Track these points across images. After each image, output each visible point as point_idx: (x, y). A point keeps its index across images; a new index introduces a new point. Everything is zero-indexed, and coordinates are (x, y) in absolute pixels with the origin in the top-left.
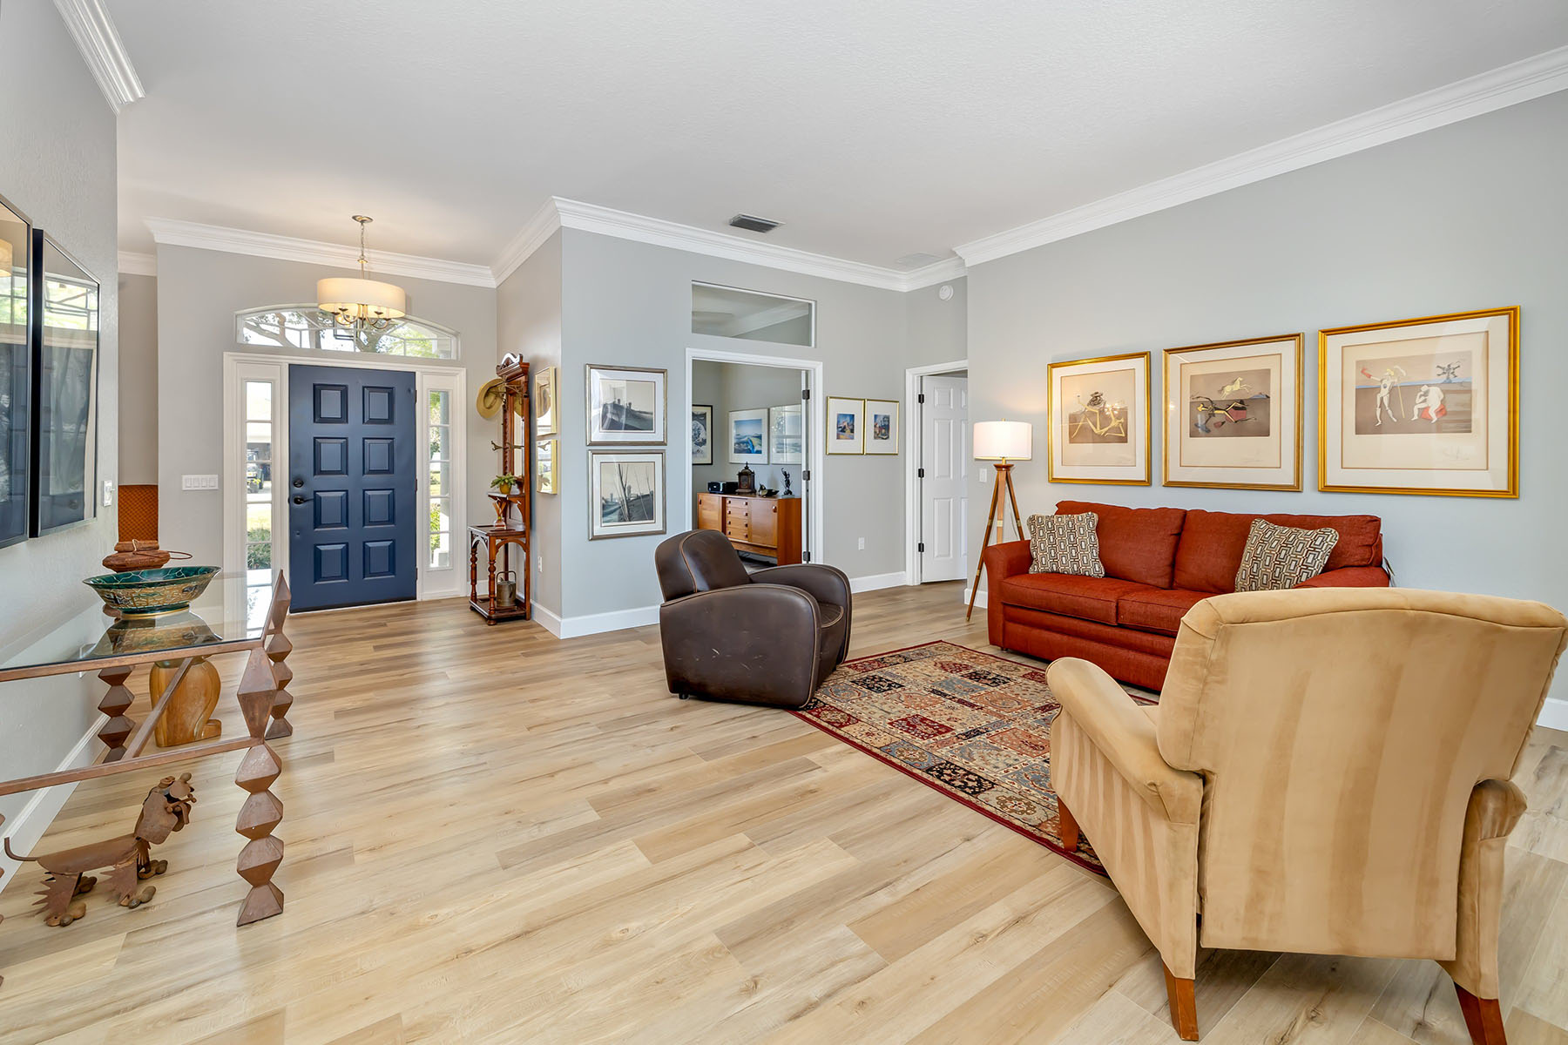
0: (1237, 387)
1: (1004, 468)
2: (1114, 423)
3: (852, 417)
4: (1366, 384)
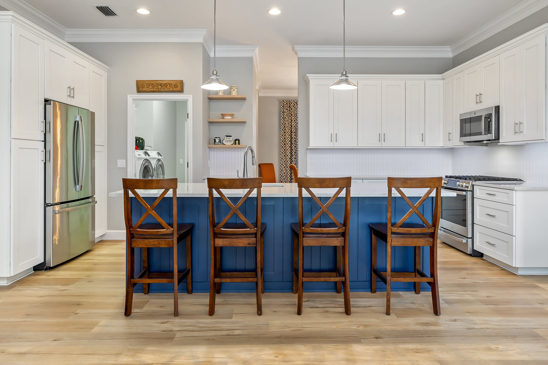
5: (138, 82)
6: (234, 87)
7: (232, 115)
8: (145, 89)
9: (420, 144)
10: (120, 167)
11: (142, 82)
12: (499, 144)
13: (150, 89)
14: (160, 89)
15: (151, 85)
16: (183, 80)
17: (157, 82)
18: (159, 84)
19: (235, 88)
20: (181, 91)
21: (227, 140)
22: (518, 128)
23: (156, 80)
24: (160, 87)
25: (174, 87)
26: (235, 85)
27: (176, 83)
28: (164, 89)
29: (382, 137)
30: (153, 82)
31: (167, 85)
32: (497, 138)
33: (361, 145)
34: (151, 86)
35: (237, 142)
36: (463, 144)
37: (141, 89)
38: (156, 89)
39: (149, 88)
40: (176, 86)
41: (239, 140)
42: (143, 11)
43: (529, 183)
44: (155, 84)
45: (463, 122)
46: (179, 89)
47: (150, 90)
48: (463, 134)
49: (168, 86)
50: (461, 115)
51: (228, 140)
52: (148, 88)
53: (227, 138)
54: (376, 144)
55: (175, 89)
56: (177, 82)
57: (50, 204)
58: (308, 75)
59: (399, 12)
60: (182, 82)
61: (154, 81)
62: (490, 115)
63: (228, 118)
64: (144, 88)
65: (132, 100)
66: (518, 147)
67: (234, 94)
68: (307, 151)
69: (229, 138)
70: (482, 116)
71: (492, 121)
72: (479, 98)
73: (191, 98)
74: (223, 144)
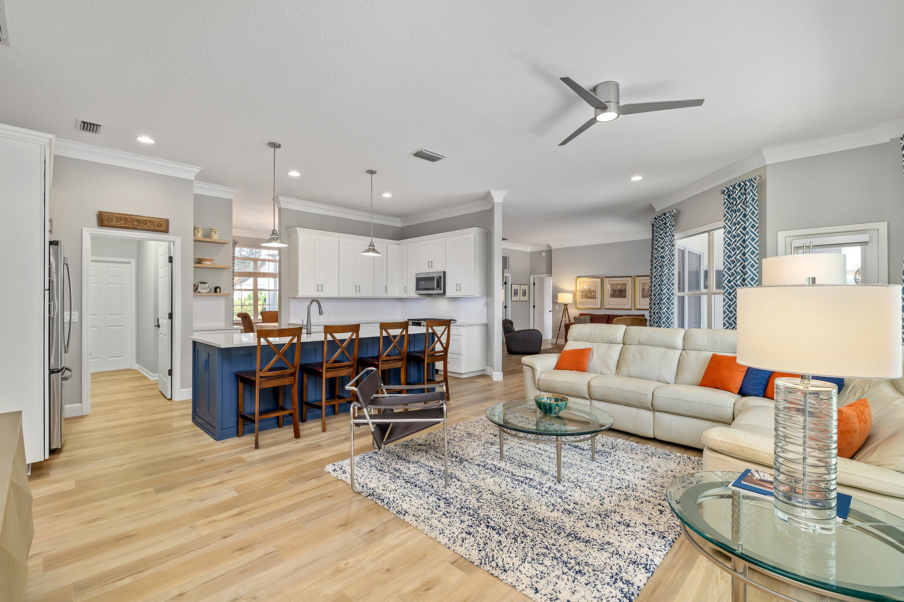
0: (620, 287)
1: (566, 305)
2: (593, 294)
3: (517, 290)
4: (644, 288)
5: (101, 214)
7: (212, 260)
8: (115, 224)
9: (384, 295)
11: (107, 214)
12: (445, 297)
14: (135, 226)
15: (123, 220)
16: (168, 219)
17: (132, 217)
20: (166, 231)
21: (202, 287)
22: (458, 287)
23: (131, 215)
24: (136, 223)
25: (156, 225)
27: (160, 221)
29: (358, 289)
30: (126, 216)
31: (147, 223)
32: (444, 293)
33: (342, 295)
34: (123, 222)
35: (218, 290)
36: (418, 296)
37: (106, 223)
38: (129, 225)
39: (120, 223)
40: (159, 225)
41: (219, 288)
42: (145, 140)
43: (459, 322)
44: (128, 219)
45: (418, 280)
46: (163, 228)
47: (121, 225)
48: (418, 288)
49: (149, 224)
50: (416, 274)
52: (117, 222)
54: (353, 295)
55: (158, 228)
56: (162, 220)
57: (56, 370)
58: (297, 228)
59: (387, 195)
60: (167, 221)
61: (127, 215)
62: (440, 277)
63: (207, 264)
64: (111, 222)
65: (90, 234)
66: (454, 299)
67: (215, 237)
68: (291, 299)
69: (204, 285)
70: (434, 277)
71: (441, 281)
72: (430, 264)
73: (178, 240)
74: (199, 292)
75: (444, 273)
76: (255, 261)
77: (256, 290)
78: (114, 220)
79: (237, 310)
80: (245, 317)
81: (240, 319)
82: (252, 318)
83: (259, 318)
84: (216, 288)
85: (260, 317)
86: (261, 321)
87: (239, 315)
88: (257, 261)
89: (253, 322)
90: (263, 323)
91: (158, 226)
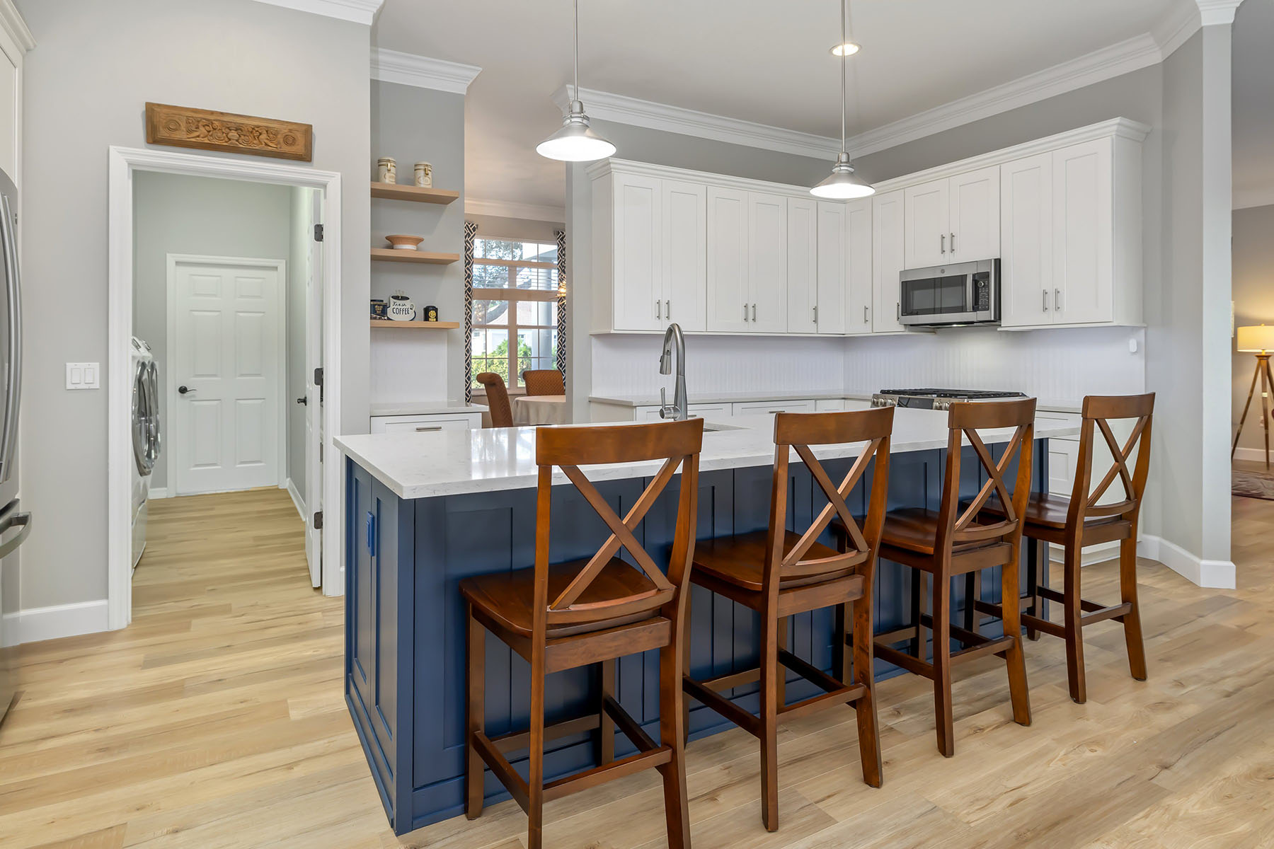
1: (1264, 356)
5: (153, 110)
6: (389, 161)
7: (418, 241)
8: (181, 135)
9: (807, 329)
10: (79, 387)
11: (165, 110)
12: (999, 329)
13: (198, 136)
14: (234, 142)
15: (204, 126)
16: (311, 126)
17: (226, 119)
18: (230, 125)
19: (392, 164)
20: (305, 157)
21: (396, 307)
22: (1049, 300)
23: (222, 113)
24: (233, 134)
25: (281, 140)
26: (390, 156)
27: (290, 131)
28: (248, 142)
29: (750, 313)
30: (212, 118)
31: (260, 134)
32: (998, 317)
33: (714, 329)
34: (203, 130)
35: (432, 313)
36: (902, 328)
37: (163, 133)
39: (197, 134)
40: (290, 140)
41: (436, 310)
44: (216, 123)
45: (910, 288)
46: (299, 148)
47: (199, 140)
48: (907, 308)
49: (264, 136)
50: (900, 273)
51: (399, 307)
52: (189, 131)
53: (398, 302)
54: (735, 325)
55: (286, 149)
56: (294, 126)
59: (846, 50)
60: (307, 130)
61: (212, 113)
62: (987, 275)
63: (407, 249)
64: (175, 130)
65: (127, 164)
67: (425, 184)
68: (594, 341)
69: (402, 302)
70: (964, 277)
71: (987, 286)
72: (948, 242)
73: (334, 182)
74: (389, 319)
75: (998, 262)
76: (512, 266)
77: (513, 328)
78: (183, 128)
79: (478, 368)
80: (492, 382)
81: (483, 386)
82: (507, 385)
83: (519, 386)
84: (427, 310)
85: (522, 384)
86: (525, 392)
87: (481, 378)
88: (516, 267)
89: (509, 392)
90: (529, 394)
91: (286, 143)
